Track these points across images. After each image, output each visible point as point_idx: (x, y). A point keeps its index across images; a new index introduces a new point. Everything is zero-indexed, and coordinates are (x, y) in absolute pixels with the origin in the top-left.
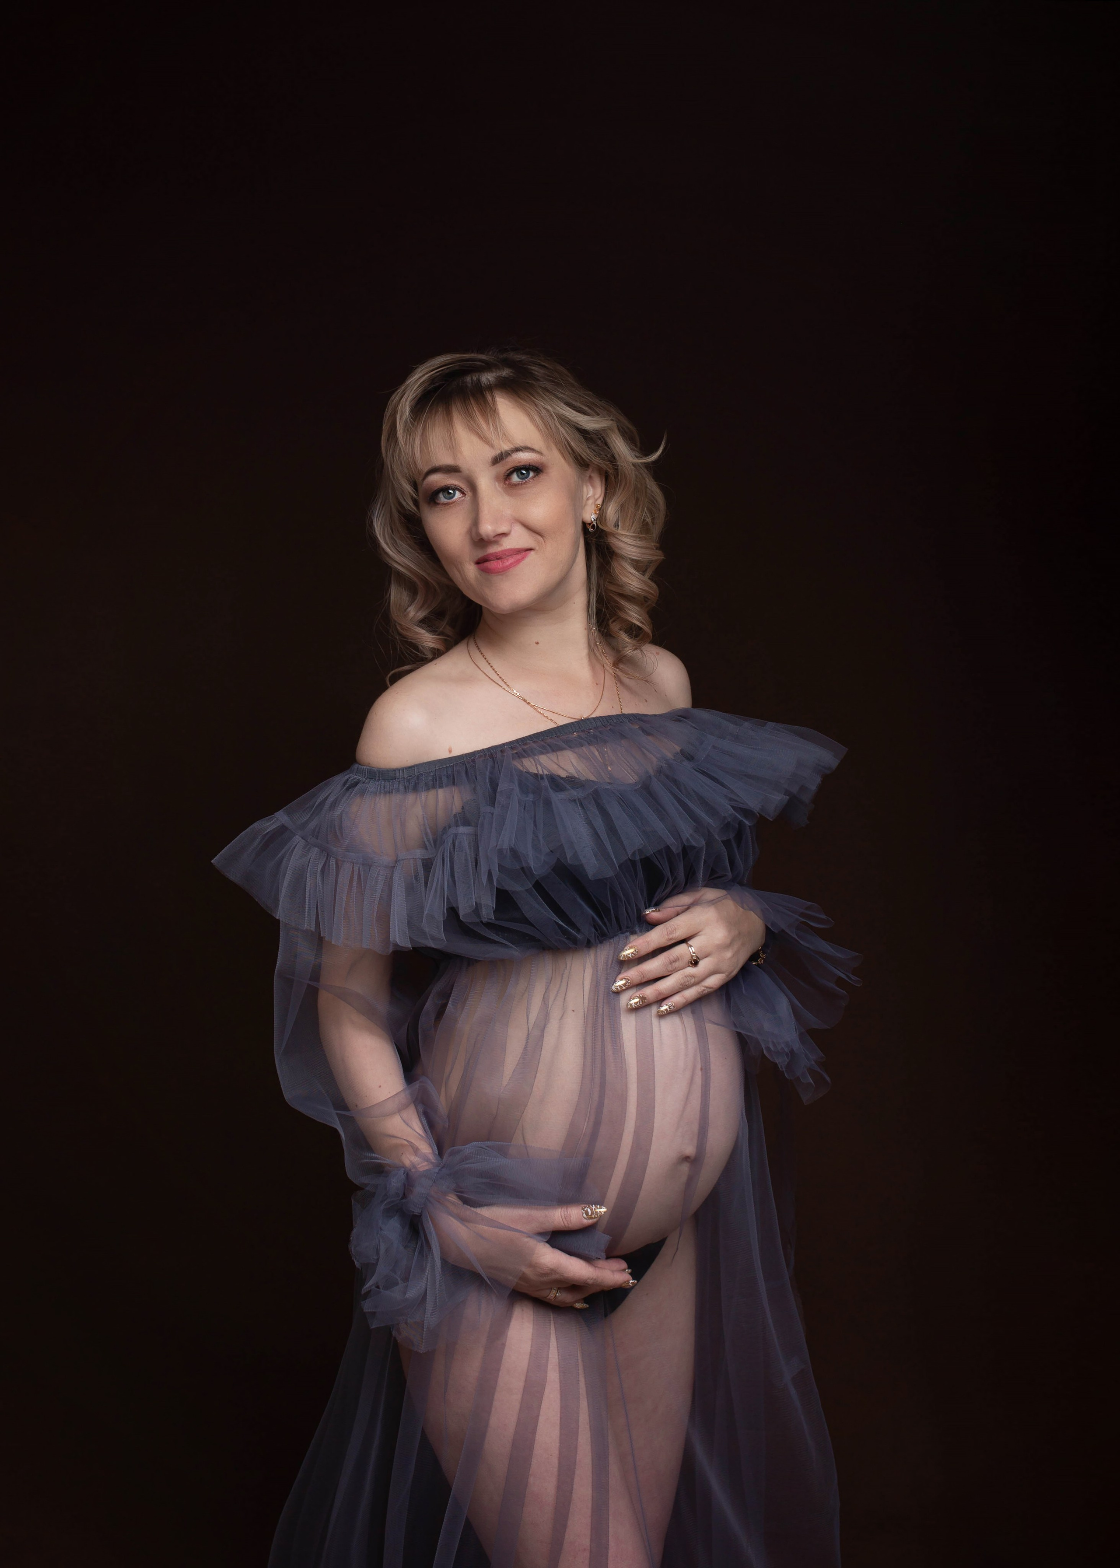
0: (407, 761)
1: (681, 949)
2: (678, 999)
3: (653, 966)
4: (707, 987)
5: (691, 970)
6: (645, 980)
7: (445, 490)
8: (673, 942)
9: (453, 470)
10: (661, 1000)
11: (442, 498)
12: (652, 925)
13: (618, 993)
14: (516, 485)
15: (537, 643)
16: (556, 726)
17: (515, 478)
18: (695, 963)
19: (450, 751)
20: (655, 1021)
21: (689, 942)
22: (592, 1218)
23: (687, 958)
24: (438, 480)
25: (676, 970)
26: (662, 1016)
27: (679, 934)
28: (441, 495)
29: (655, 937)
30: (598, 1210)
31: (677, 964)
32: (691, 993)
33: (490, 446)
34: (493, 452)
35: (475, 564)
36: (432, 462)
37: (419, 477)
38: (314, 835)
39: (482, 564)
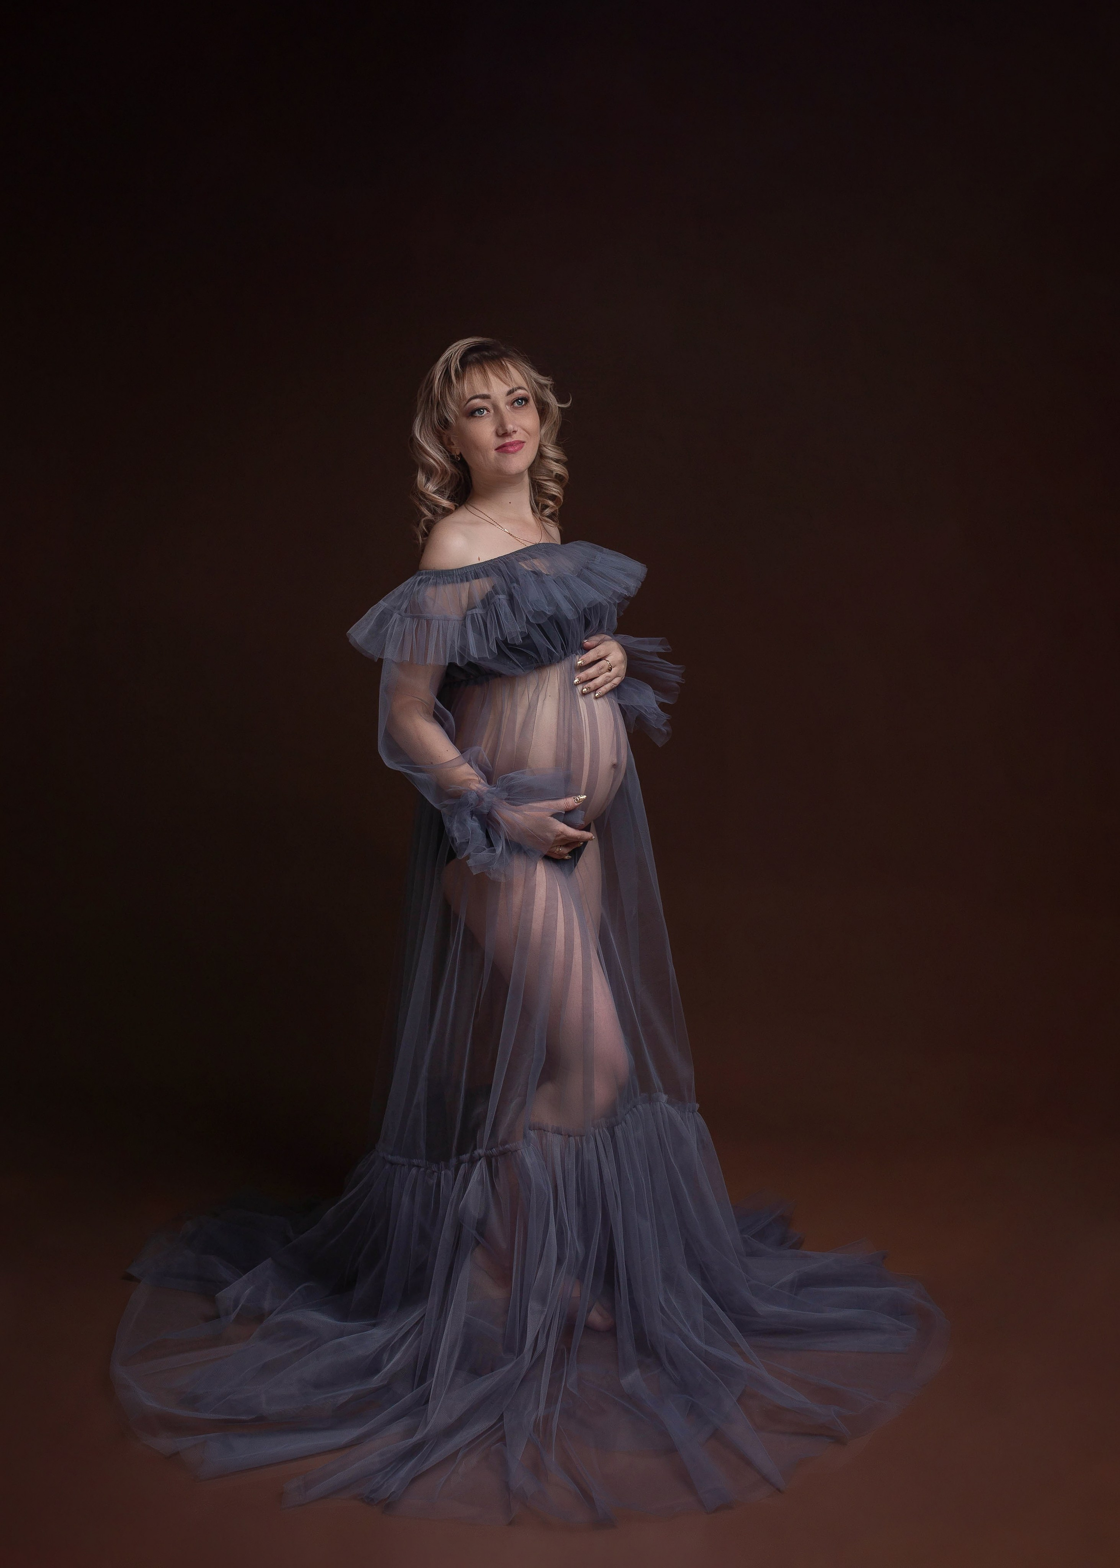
0: (459, 565)
1: (602, 663)
2: (603, 690)
3: (592, 671)
4: (614, 684)
5: (608, 674)
6: (588, 679)
7: (479, 410)
8: (599, 658)
9: (485, 397)
10: (595, 690)
11: (477, 414)
12: (587, 650)
13: (576, 685)
14: (516, 408)
15: (510, 503)
16: (526, 547)
17: (516, 404)
18: (610, 670)
19: (479, 559)
20: (594, 701)
21: (607, 659)
22: (580, 802)
23: (607, 667)
24: (477, 402)
25: (602, 674)
26: (596, 698)
27: (602, 654)
28: (477, 412)
29: (591, 655)
30: (581, 798)
31: (602, 670)
32: (608, 686)
33: (505, 386)
34: (507, 389)
35: (496, 450)
36: (475, 392)
37: (467, 401)
38: (406, 611)
39: (501, 449)
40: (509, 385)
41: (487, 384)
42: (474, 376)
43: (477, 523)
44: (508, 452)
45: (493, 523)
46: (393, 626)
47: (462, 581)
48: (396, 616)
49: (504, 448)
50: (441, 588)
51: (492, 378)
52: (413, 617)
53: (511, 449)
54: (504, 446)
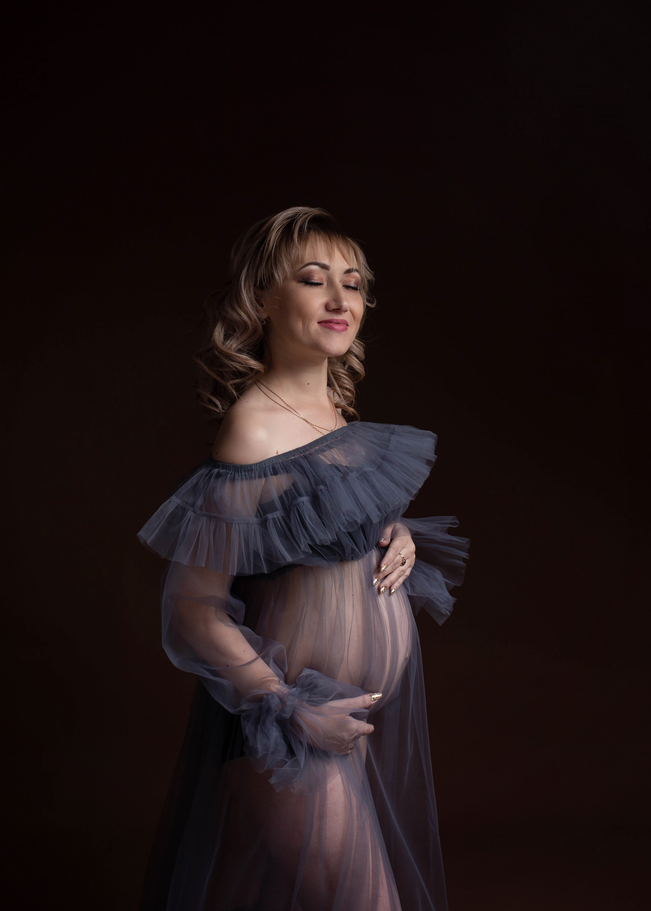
0: (258, 460)
2: (397, 584)
4: (406, 576)
5: (402, 568)
6: (385, 575)
10: (390, 587)
15: (308, 384)
16: (323, 435)
18: (403, 564)
19: (277, 453)
21: (400, 553)
22: (375, 700)
23: (401, 561)
24: (314, 269)
25: (396, 569)
30: (377, 696)
31: (397, 566)
32: (401, 580)
33: (345, 263)
34: (347, 267)
35: (319, 323)
36: (316, 259)
37: (304, 264)
38: (201, 509)
39: (324, 323)
40: (349, 265)
41: (330, 256)
42: (318, 243)
43: (272, 410)
44: (332, 329)
45: (289, 409)
46: (187, 524)
47: (260, 477)
48: (190, 514)
49: (330, 324)
50: (238, 485)
51: (337, 254)
52: (210, 518)
53: (337, 327)
54: (330, 321)
